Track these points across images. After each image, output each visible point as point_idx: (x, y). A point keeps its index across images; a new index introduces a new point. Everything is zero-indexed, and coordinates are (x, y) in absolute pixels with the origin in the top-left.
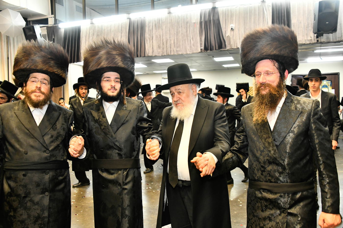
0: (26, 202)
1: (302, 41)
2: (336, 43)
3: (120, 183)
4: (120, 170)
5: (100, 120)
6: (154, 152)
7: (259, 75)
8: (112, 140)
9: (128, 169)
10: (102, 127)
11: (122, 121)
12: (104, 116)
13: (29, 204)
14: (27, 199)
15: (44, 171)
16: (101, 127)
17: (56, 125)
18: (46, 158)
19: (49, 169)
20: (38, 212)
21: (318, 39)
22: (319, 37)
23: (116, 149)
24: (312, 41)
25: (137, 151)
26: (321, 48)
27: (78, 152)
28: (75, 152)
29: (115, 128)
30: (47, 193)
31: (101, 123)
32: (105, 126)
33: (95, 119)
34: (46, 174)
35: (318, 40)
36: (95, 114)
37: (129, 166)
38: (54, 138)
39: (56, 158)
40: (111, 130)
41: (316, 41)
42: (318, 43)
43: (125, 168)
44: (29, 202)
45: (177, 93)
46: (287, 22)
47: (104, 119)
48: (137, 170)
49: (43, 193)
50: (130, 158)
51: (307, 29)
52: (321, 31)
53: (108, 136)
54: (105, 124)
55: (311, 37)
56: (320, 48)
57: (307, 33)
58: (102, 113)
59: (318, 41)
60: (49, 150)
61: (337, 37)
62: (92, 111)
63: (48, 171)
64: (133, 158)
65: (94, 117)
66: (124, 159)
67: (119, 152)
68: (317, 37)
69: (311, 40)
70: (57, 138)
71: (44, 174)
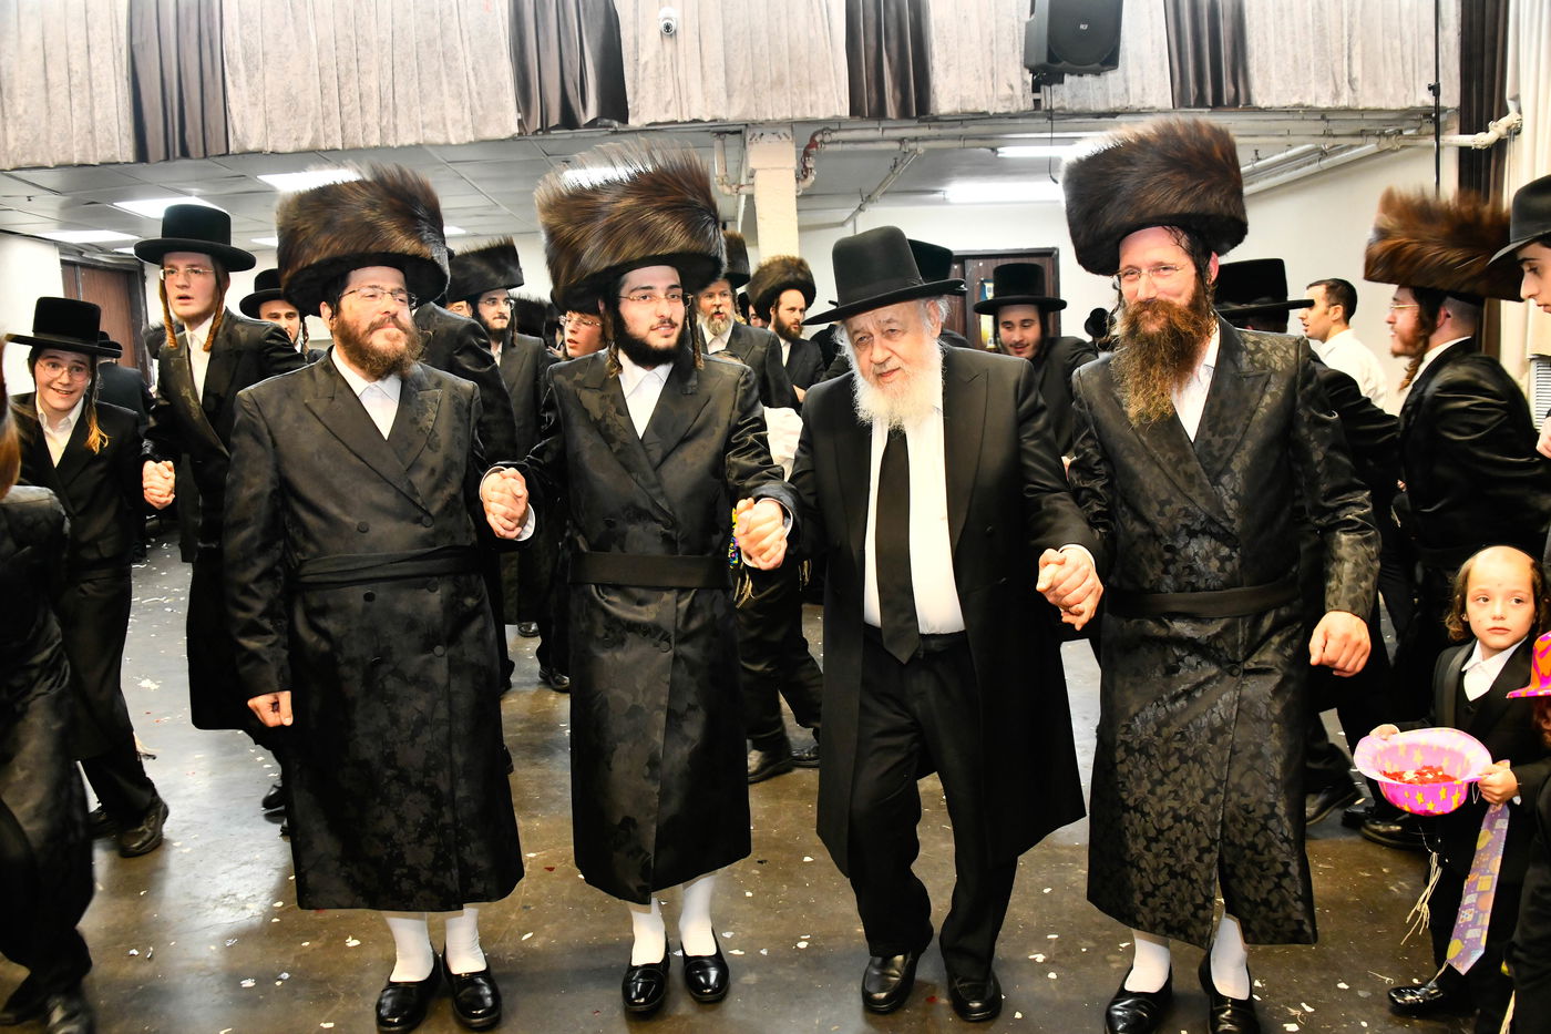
0: (380, 677)
1: (974, 101)
2: (1103, 119)
3: (666, 633)
4: (669, 589)
5: (608, 420)
6: (765, 543)
7: (1134, 271)
8: (649, 491)
9: (693, 592)
10: (616, 447)
11: (681, 431)
12: (623, 410)
13: (391, 684)
14: (384, 668)
15: (423, 581)
16: (612, 445)
17: (436, 435)
18: (424, 541)
19: (439, 575)
20: (420, 709)
21: (1037, 96)
22: (1042, 87)
23: (657, 521)
24: (1015, 105)
25: (723, 531)
26: (1055, 135)
27: (517, 521)
28: (510, 525)
29: (657, 455)
30: (439, 650)
31: (611, 432)
32: (625, 444)
33: (592, 419)
34: (431, 591)
35: (1039, 100)
36: (591, 400)
37: (696, 582)
38: (437, 474)
39: (453, 538)
40: (643, 459)
41: (1030, 106)
42: (1039, 112)
43: (683, 584)
44: (389, 676)
45: (883, 333)
46: (912, 14)
47: (621, 419)
48: (723, 597)
49: (428, 647)
50: (702, 553)
51: (994, 50)
52: (1060, 62)
53: (634, 475)
54: (623, 436)
55: (1011, 87)
56: (1049, 135)
57: (993, 68)
58: (613, 399)
59: (1037, 102)
60: (430, 515)
61: (1111, 96)
62: (578, 390)
63: (436, 579)
64: (709, 555)
65: (586, 412)
66: (680, 555)
67: (668, 531)
68: (1036, 89)
69: (1011, 98)
70: (446, 477)
71: (425, 590)
